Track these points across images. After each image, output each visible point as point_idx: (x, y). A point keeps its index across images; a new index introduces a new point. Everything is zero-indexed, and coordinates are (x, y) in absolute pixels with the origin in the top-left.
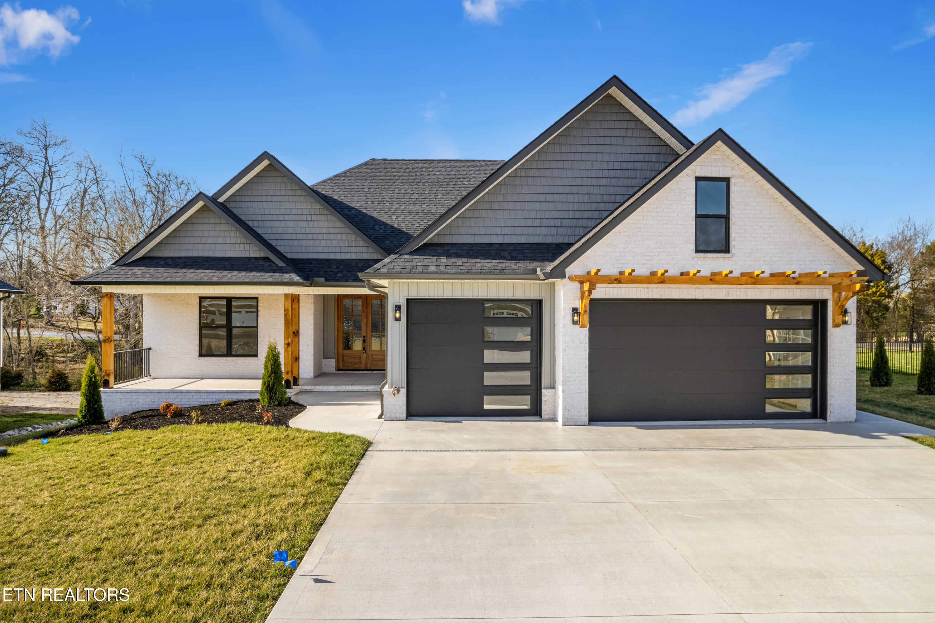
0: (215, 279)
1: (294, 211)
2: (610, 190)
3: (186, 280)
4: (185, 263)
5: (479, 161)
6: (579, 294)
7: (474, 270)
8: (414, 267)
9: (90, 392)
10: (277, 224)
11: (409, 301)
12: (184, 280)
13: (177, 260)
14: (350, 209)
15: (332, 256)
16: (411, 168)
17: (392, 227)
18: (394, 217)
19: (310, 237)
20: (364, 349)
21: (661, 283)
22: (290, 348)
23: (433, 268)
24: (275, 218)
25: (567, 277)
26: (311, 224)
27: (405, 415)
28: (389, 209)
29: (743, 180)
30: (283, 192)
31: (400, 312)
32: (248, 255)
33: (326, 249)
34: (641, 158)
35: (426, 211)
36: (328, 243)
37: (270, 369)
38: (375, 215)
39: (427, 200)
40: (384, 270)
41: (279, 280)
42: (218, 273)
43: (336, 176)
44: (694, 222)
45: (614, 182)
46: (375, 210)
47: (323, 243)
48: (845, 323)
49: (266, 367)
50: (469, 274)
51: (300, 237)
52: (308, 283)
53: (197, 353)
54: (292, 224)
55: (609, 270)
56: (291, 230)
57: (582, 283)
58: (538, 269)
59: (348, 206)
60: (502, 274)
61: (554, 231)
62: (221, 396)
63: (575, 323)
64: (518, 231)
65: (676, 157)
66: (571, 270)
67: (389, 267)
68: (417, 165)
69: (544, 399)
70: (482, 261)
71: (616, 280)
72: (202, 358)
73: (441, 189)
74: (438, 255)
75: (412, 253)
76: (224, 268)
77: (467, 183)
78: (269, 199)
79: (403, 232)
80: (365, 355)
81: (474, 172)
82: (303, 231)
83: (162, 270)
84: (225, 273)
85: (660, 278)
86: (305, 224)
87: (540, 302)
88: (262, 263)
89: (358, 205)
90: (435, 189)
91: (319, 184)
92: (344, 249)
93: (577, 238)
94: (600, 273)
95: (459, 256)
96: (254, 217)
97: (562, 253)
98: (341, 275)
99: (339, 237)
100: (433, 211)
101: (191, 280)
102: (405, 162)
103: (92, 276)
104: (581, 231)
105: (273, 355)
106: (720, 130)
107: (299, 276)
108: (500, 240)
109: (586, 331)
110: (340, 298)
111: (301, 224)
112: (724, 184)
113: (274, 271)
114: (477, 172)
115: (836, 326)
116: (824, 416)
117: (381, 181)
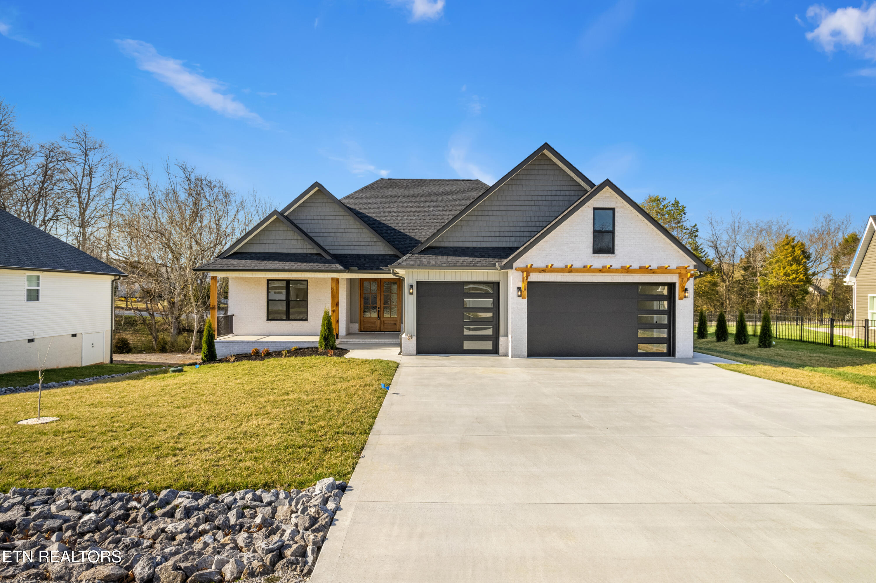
0: (287, 268)
1: (335, 222)
2: (544, 214)
3: (267, 268)
4: (264, 256)
5: (459, 180)
6: (521, 279)
7: (458, 264)
8: (421, 262)
9: (209, 341)
10: (323, 230)
11: (418, 283)
12: (266, 268)
13: (258, 255)
14: (369, 218)
15: (361, 252)
16: (410, 186)
17: (399, 232)
18: (400, 224)
19: (345, 239)
20: (379, 317)
21: (570, 272)
22: (335, 314)
23: (433, 262)
24: (322, 226)
25: (514, 268)
26: (346, 231)
27: (415, 352)
28: (397, 218)
29: (623, 210)
30: (327, 209)
31: (413, 289)
32: (305, 252)
33: (356, 248)
34: (563, 193)
35: (422, 220)
36: (358, 244)
37: (326, 326)
38: (387, 223)
39: (423, 211)
40: (404, 264)
41: (329, 269)
42: (288, 263)
43: (356, 192)
44: (592, 235)
45: (546, 208)
46: (386, 219)
47: (354, 243)
48: (685, 297)
49: (323, 325)
50: (455, 266)
51: (339, 239)
52: (347, 271)
53: (266, 318)
54: (334, 230)
55: (539, 264)
56: (333, 235)
57: (523, 272)
58: (497, 264)
59: (367, 216)
60: (474, 266)
61: (508, 239)
62: (289, 345)
63: (519, 296)
64: (486, 239)
65: (585, 192)
66: (516, 264)
67: (406, 262)
68: (413, 183)
69: (500, 343)
70: (463, 258)
71: (543, 270)
72: (269, 322)
73: (432, 203)
74: (436, 254)
75: (420, 253)
76: (291, 260)
77: (451, 198)
78: (318, 213)
79: (407, 235)
80: (379, 321)
81: (456, 190)
82: (340, 235)
83: (250, 261)
84: (293, 263)
85: (569, 269)
86: (342, 231)
87: (498, 284)
88: (315, 257)
89: (374, 215)
90: (428, 203)
91: (344, 198)
92: (368, 248)
93: (522, 243)
94: (533, 266)
95: (449, 255)
96: (308, 226)
97: (513, 253)
98: (368, 265)
99: (365, 239)
100: (427, 220)
101: (271, 268)
102: (405, 181)
103: (205, 265)
104: (525, 239)
105: (328, 317)
106: (608, 180)
107: (342, 266)
108: (474, 245)
109: (526, 301)
110: (362, 280)
111: (340, 230)
112: (612, 211)
113: (325, 263)
114: (458, 190)
115: (681, 299)
116: (674, 355)
117: (389, 196)
